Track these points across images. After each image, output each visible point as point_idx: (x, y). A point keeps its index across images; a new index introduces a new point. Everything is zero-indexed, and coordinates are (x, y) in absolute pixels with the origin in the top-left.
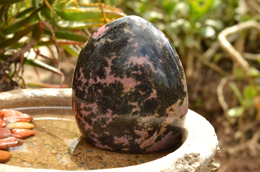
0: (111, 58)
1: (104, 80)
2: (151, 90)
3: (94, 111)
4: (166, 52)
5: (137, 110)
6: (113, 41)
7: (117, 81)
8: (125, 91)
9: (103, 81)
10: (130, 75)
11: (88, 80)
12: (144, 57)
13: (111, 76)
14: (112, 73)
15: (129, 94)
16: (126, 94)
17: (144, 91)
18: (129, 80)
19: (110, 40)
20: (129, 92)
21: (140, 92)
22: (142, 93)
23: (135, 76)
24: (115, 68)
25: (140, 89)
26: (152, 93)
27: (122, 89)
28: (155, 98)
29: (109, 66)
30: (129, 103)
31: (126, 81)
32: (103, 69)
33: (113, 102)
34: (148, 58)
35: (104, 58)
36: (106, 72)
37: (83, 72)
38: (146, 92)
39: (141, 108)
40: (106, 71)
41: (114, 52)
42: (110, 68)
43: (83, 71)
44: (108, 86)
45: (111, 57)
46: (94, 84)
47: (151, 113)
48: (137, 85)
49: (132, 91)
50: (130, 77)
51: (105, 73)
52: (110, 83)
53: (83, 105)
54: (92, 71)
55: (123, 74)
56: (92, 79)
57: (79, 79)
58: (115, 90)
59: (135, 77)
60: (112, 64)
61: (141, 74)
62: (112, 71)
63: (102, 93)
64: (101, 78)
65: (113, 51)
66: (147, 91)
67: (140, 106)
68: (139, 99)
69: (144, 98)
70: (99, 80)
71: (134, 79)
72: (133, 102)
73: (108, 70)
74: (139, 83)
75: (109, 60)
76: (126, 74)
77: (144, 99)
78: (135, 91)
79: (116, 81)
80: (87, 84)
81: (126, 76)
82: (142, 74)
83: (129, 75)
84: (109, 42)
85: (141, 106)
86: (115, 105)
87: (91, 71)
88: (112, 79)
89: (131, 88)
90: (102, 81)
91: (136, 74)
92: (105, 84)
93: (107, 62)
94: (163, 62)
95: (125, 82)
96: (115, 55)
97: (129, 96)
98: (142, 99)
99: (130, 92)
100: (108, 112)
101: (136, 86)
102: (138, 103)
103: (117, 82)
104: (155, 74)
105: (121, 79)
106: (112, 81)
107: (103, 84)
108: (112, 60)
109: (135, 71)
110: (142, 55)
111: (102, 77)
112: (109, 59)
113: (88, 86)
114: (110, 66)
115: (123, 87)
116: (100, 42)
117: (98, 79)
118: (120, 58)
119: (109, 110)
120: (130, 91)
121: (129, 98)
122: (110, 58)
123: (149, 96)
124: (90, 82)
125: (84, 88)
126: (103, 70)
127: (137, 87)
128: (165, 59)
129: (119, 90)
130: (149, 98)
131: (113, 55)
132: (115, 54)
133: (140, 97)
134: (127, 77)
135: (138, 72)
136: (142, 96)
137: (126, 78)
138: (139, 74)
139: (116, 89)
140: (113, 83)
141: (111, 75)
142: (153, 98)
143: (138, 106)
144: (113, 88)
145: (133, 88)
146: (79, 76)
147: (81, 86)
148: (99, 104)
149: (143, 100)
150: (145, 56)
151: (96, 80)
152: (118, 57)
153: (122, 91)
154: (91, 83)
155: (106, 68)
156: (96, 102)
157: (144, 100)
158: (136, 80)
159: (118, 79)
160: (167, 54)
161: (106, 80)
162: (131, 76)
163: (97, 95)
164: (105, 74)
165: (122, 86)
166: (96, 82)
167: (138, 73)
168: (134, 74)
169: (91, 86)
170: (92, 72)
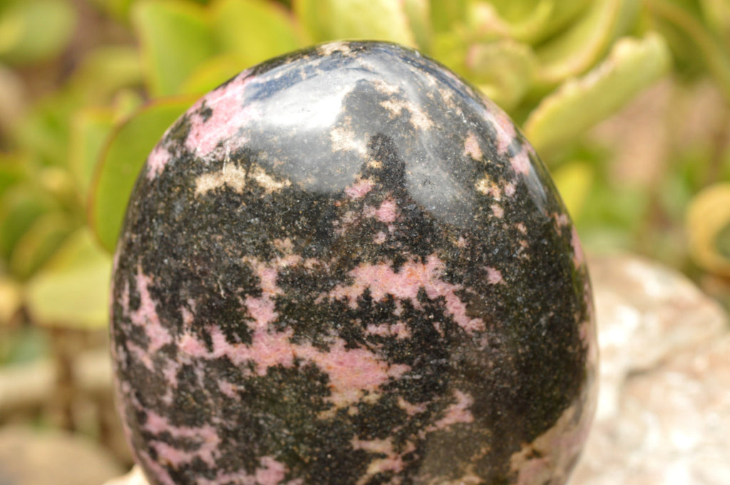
0: (274, 265)
1: (245, 350)
2: (451, 394)
3: (205, 454)
4: (520, 232)
5: (390, 467)
6: (280, 185)
7: (303, 359)
8: (339, 399)
9: (243, 353)
10: (360, 339)
11: (177, 337)
12: (420, 265)
13: (275, 337)
14: (278, 326)
15: (353, 411)
16: (343, 412)
17: (421, 401)
18: (353, 360)
19: (268, 178)
20: (354, 404)
21: (402, 403)
22: (412, 409)
23: (381, 345)
24: (291, 305)
25: (400, 394)
26: (452, 407)
27: (327, 391)
28: (465, 424)
29: (266, 295)
30: (356, 444)
31: (341, 363)
32: (239, 306)
33: (288, 436)
34: (437, 269)
35: (241, 256)
36: (255, 320)
37: (153, 298)
38: (428, 402)
39: (404, 459)
40: (254, 315)
41: (286, 236)
42: (272, 304)
43: (155, 292)
44: (263, 373)
45: (272, 257)
46: (203, 359)
47: (447, 474)
48: (392, 378)
49: (369, 401)
50: (358, 347)
51: (250, 324)
52: (271, 362)
53: (156, 423)
54: (191, 302)
55: (327, 334)
56: (191, 335)
57: (138, 318)
58: (294, 394)
59: (383, 349)
60: (280, 291)
61: (406, 340)
62: (281, 319)
63: (238, 398)
64: (231, 340)
65: (283, 235)
66: (430, 399)
67: (403, 454)
68: (400, 431)
69: (418, 424)
70: (221, 345)
71: (377, 356)
72: (373, 439)
73: (261, 313)
74: (398, 371)
75: (264, 269)
76: (341, 336)
77: (421, 428)
78: (382, 401)
79: (297, 361)
80: (171, 350)
81: (341, 343)
82: (410, 336)
83: (353, 340)
84: (263, 189)
85: (407, 455)
86: (295, 448)
87: (185, 303)
88: (278, 350)
89: (363, 390)
90: (239, 354)
91: (387, 338)
92: (251, 365)
93: (257, 278)
94: (504, 278)
95: (340, 367)
96: (290, 251)
97: (354, 419)
98: (412, 429)
99: (361, 404)
100: (266, 468)
101: (387, 382)
102: (393, 443)
103: (302, 364)
104: (470, 333)
105: (322, 354)
106: (281, 356)
107: (242, 364)
108: (280, 275)
109: (381, 326)
110: (412, 256)
111: (238, 338)
112: (266, 266)
113: (176, 361)
114: (272, 298)
115: (328, 385)
116: (223, 179)
117: (219, 339)
118: (313, 265)
119: (268, 460)
120: (360, 399)
121: (355, 423)
122: (268, 261)
123: (440, 417)
124: (185, 347)
125: (159, 363)
126: (239, 310)
127: (390, 387)
128: (512, 265)
129: (310, 392)
130: (440, 424)
131: (284, 249)
132: (292, 246)
133: (400, 422)
134: (346, 346)
135: (394, 328)
136: (412, 417)
137: (342, 353)
138: (396, 335)
139: (296, 390)
140: (284, 365)
141: (273, 332)
142: (458, 423)
143: (392, 455)
144: (283, 384)
145: (371, 391)
146: (135, 304)
147: (145, 346)
148: (225, 434)
149: (416, 433)
150: (424, 261)
151: (209, 344)
152: (304, 262)
153: (325, 400)
154: (189, 352)
155: (251, 303)
156: (213, 425)
157: (420, 432)
158: (384, 360)
159: (306, 351)
160: (524, 238)
161: (252, 349)
162: (363, 342)
163: (216, 402)
164: (247, 327)
165: (325, 378)
166: (211, 350)
167: (393, 332)
168: (376, 338)
169: (188, 362)
170: (193, 309)
